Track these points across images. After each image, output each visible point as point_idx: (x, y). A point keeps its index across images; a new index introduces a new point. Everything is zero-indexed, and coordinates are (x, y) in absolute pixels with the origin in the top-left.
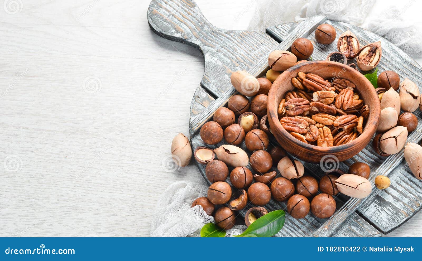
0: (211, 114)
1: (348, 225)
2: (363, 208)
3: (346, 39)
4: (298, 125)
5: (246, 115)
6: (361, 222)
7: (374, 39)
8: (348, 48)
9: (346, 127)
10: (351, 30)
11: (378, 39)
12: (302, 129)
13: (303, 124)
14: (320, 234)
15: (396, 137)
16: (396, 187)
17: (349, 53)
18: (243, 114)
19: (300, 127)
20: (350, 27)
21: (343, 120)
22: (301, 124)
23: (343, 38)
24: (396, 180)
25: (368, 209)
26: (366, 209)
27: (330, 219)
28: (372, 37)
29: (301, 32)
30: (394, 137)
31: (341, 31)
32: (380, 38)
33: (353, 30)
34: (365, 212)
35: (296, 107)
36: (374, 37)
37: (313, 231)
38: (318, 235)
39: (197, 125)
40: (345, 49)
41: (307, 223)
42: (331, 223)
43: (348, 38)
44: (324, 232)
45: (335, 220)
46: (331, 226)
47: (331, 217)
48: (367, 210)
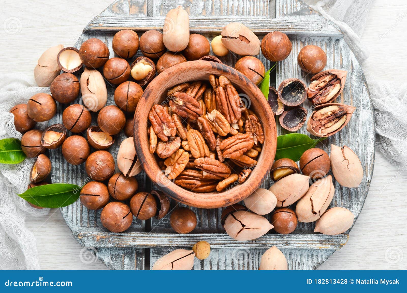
0: (121, 27)
1: (125, 253)
2: (156, 251)
3: (332, 78)
4: (164, 127)
5: (147, 62)
6: (138, 262)
7: (363, 104)
8: (321, 89)
9: (205, 174)
10: (352, 72)
11: (366, 108)
12: (163, 134)
13: (170, 130)
14: (85, 238)
15: (244, 227)
16: (206, 264)
17: (315, 96)
18: (145, 58)
19: (164, 130)
20: (355, 67)
21: (209, 165)
22: (167, 128)
23: (330, 74)
24: (213, 259)
25: (159, 257)
26: (156, 255)
27: (110, 234)
28: (363, 101)
29: (298, 27)
30: (243, 226)
31: (342, 63)
32: (370, 108)
33: (354, 74)
34: (154, 257)
35: (184, 108)
36: (365, 102)
37: (89, 226)
38: (84, 237)
39: (97, 25)
40: (317, 88)
41: (93, 213)
42: (106, 238)
43: (335, 80)
44: (90, 239)
45: (113, 239)
46: (103, 240)
47: (112, 233)
48: (157, 257)
